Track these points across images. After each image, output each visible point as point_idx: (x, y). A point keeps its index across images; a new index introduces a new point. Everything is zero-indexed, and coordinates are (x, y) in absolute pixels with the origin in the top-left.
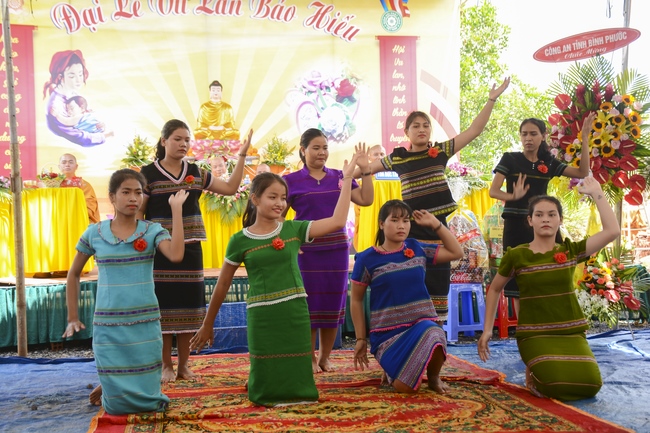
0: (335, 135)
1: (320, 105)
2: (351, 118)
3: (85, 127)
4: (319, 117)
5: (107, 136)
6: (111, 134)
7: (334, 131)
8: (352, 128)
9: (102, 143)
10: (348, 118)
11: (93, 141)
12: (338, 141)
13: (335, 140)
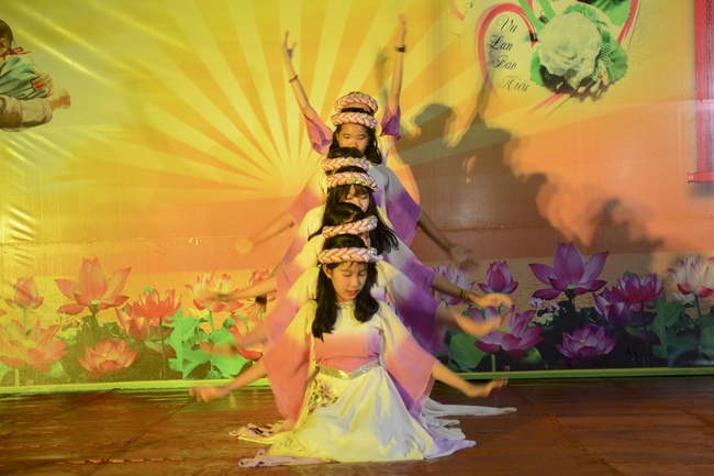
0: (574, 82)
1: (538, 10)
2: (615, 36)
3: (10, 87)
4: (533, 38)
5: (56, 104)
6: (65, 101)
7: (572, 72)
8: (619, 63)
9: (44, 121)
10: (606, 39)
11: (26, 118)
12: (582, 97)
13: (573, 93)
